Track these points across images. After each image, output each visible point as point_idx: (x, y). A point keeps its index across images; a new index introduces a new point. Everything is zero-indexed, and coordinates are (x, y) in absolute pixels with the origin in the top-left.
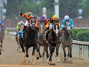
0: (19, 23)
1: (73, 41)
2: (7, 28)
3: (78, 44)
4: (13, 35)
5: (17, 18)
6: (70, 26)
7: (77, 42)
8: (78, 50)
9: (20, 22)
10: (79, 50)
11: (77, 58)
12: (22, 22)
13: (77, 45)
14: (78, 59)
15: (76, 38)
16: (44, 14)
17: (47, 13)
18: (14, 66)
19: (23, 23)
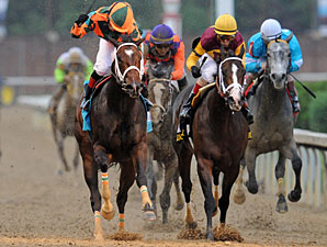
0: (64, 59)
1: (296, 131)
2: (13, 81)
3: (314, 147)
4: (39, 109)
5: (53, 37)
6: (282, 59)
7: (313, 138)
8: (316, 171)
9: (67, 51)
10: (322, 173)
11: (311, 207)
12: (75, 51)
13: (310, 150)
14: (318, 211)
15: (307, 121)
16: (171, 16)
17: (183, 14)
18: (42, 241)
19: (79, 58)
